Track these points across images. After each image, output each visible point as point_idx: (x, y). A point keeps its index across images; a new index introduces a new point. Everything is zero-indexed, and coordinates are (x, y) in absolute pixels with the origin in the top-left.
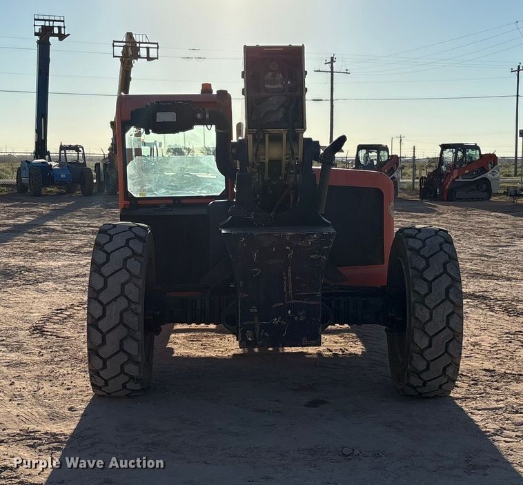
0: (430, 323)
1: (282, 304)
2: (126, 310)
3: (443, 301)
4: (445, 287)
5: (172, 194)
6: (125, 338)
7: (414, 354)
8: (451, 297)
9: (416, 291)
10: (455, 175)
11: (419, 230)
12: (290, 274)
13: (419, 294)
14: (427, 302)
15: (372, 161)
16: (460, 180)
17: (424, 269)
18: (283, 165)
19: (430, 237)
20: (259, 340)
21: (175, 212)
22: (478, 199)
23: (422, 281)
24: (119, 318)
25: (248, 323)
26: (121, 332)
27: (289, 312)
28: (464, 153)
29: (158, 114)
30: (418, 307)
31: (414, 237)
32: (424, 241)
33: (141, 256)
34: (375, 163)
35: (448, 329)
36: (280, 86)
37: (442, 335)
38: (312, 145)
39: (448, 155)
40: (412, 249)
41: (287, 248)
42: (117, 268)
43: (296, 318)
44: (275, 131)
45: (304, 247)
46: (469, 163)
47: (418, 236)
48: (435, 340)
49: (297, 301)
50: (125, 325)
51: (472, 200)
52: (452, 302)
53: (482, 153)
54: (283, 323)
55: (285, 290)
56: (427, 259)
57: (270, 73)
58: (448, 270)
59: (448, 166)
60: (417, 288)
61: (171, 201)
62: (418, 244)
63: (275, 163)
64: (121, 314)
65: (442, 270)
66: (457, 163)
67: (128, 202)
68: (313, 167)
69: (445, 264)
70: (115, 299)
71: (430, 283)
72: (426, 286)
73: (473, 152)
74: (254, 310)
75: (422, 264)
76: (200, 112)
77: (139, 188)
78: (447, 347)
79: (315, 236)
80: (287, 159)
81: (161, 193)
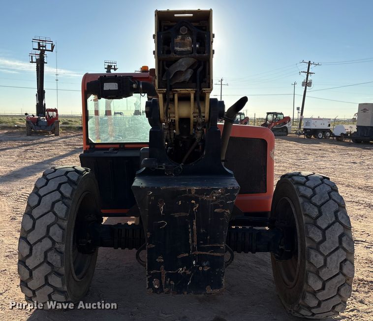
0: (324, 270)
1: (187, 255)
2: (50, 249)
3: (337, 249)
4: (338, 235)
5: (119, 141)
6: (50, 274)
7: (307, 294)
8: (344, 245)
9: (310, 238)
10: (273, 126)
11: (307, 177)
12: (195, 227)
13: (313, 240)
14: (321, 249)
15: (238, 119)
16: (275, 127)
17: (317, 217)
18: (192, 122)
19: (318, 185)
20: (165, 288)
21: (120, 154)
22: (282, 135)
23: (316, 229)
24: (43, 257)
25: (155, 271)
26: (45, 269)
27: (194, 263)
28: (277, 116)
29: (105, 84)
30: (313, 253)
31: (304, 184)
32: (313, 189)
33: (70, 199)
34: (239, 120)
35: (341, 275)
36: (189, 48)
37: (335, 280)
38: (217, 105)
39: (270, 117)
40: (303, 196)
41: (193, 202)
42: (46, 211)
43: (201, 268)
44: (183, 91)
45: (209, 201)
46: (279, 120)
47: (307, 184)
48: (328, 285)
49: (202, 253)
50: (49, 263)
51: (280, 135)
52: (345, 249)
53: (284, 116)
54: (188, 272)
55: (190, 241)
56: (319, 207)
57: (180, 36)
58: (340, 218)
59: (270, 122)
60: (311, 235)
61: (118, 146)
62: (309, 193)
63: (184, 121)
64: (46, 253)
65: (334, 219)
66: (274, 120)
67: (89, 146)
68: (218, 123)
69: (336, 213)
70: (40, 240)
71: (324, 231)
72: (320, 233)
73: (281, 116)
74: (160, 259)
75: (315, 212)
76: (135, 83)
77: (96, 136)
78: (339, 290)
79: (220, 191)
80: (194, 117)
81: (111, 140)
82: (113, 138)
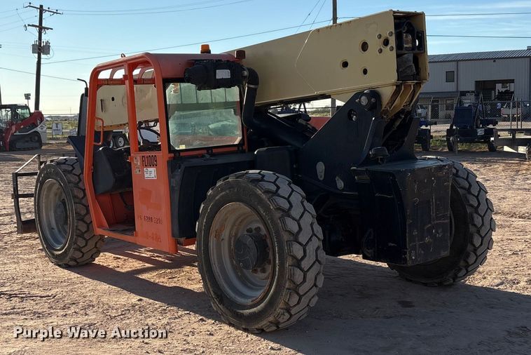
1: (430, 225)
3: (487, 210)
6: (318, 273)
10: (13, 131)
12: (434, 200)
14: (479, 212)
16: (18, 133)
25: (412, 244)
26: (316, 267)
27: (434, 231)
29: (217, 71)
30: (475, 216)
35: (491, 230)
36: (410, 45)
41: (433, 178)
42: (302, 211)
43: (437, 235)
45: (441, 177)
46: (22, 121)
49: (438, 222)
50: (319, 261)
54: (431, 240)
55: (432, 213)
59: (7, 124)
61: (205, 151)
64: (316, 252)
67: (172, 155)
70: (310, 239)
72: (476, 200)
74: (415, 233)
82: (198, 142)
